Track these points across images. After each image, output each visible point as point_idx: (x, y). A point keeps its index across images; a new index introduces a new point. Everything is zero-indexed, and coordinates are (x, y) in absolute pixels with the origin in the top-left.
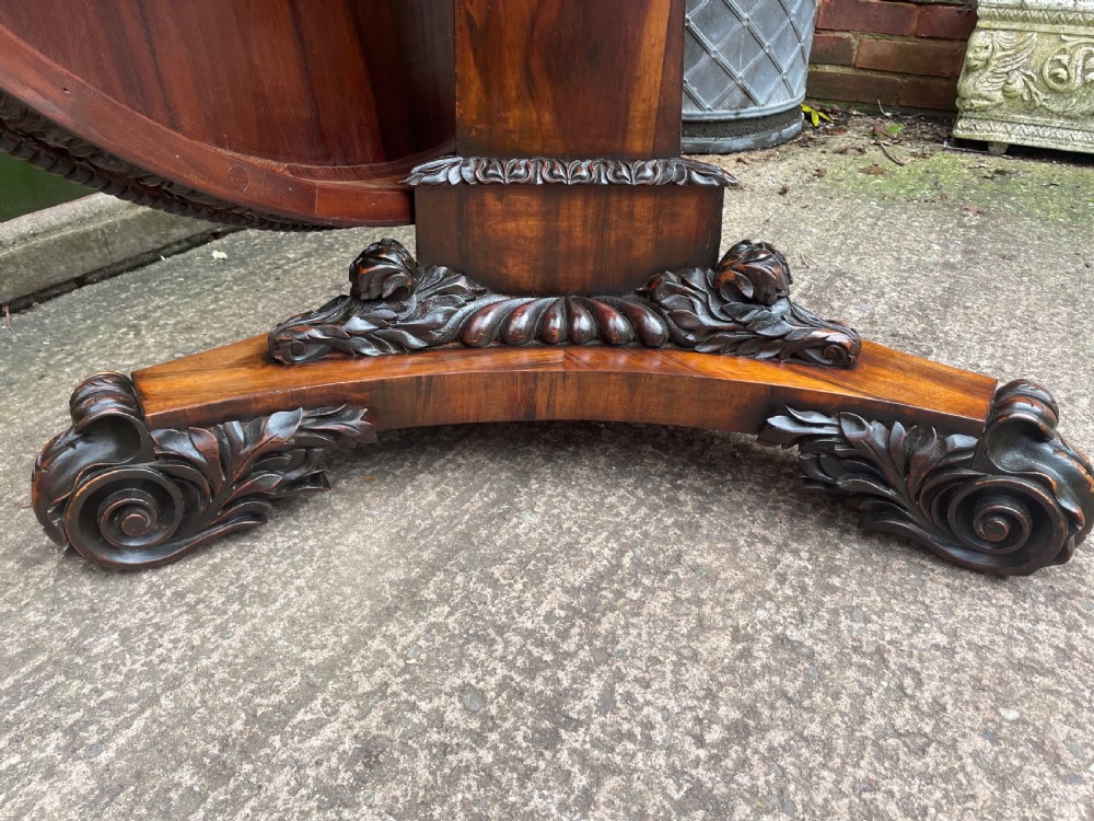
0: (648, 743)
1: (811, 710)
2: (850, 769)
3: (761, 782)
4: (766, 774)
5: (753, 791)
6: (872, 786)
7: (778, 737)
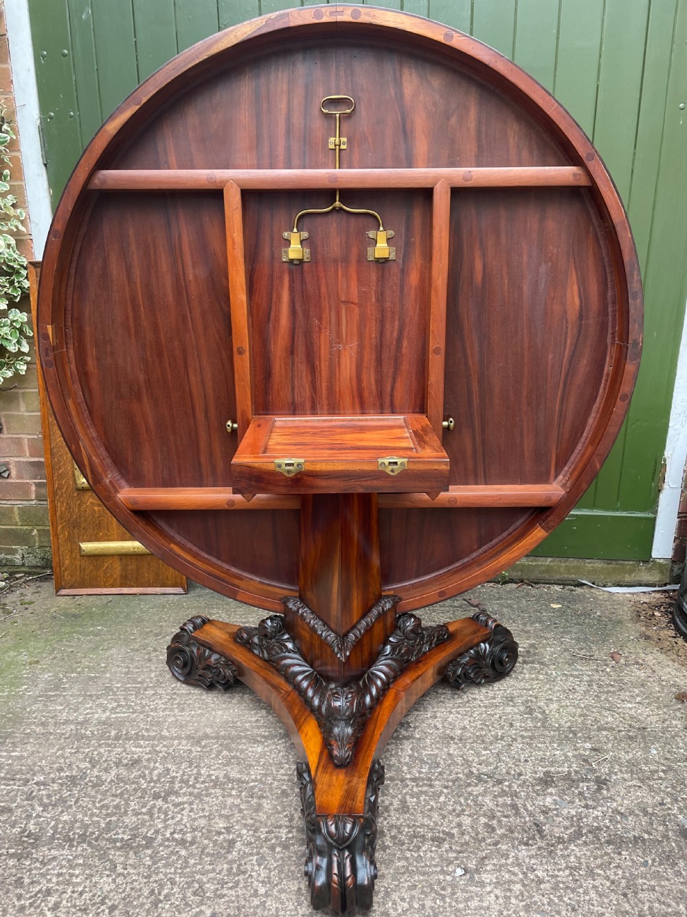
0: (165, 821)
1: (201, 858)
2: (178, 876)
3: (162, 853)
4: (166, 854)
5: (158, 852)
6: (173, 883)
7: (183, 852)
